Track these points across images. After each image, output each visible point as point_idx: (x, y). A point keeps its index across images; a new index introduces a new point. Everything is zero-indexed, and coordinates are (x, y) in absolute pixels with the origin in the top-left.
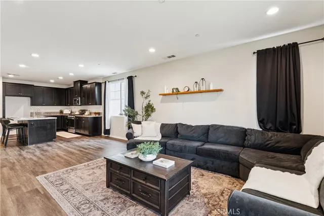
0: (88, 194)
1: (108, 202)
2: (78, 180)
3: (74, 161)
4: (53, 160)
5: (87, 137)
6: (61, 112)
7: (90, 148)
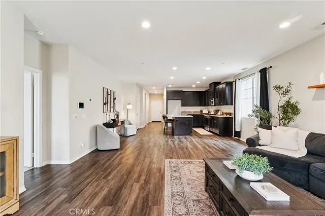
0: (187, 189)
1: (197, 206)
2: (188, 173)
3: (194, 156)
4: (182, 150)
5: (217, 137)
6: (201, 111)
7: (214, 147)
